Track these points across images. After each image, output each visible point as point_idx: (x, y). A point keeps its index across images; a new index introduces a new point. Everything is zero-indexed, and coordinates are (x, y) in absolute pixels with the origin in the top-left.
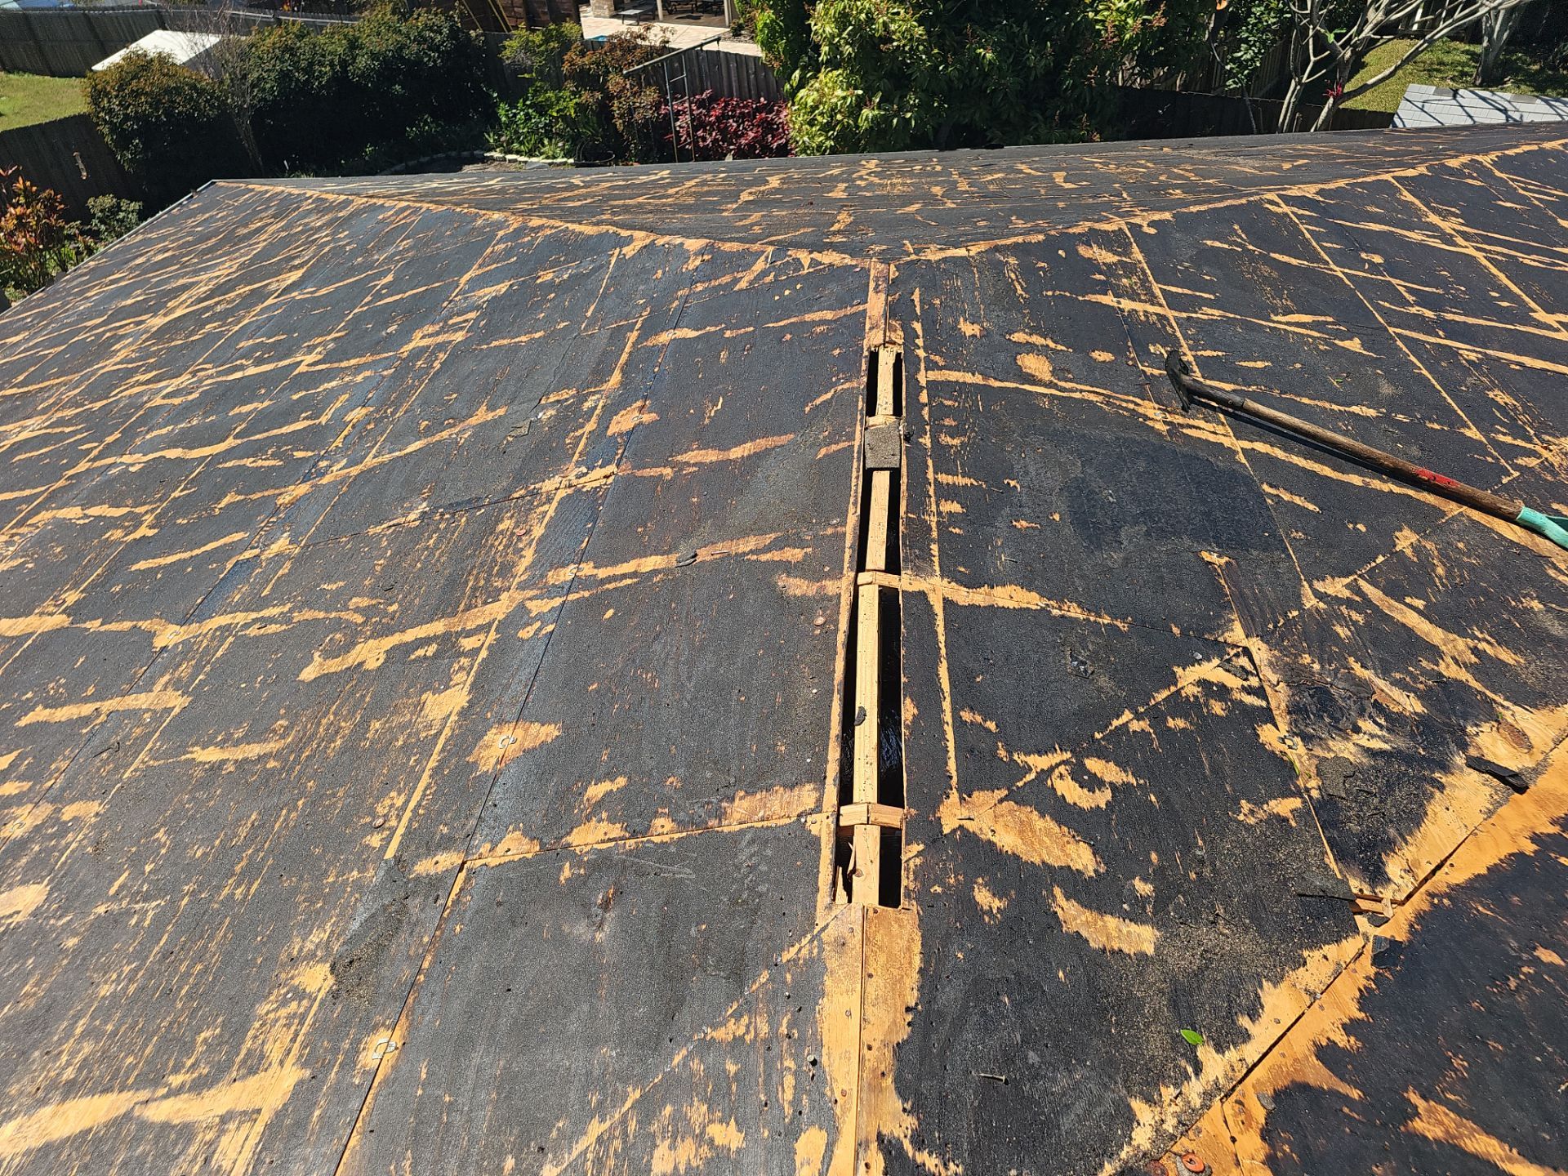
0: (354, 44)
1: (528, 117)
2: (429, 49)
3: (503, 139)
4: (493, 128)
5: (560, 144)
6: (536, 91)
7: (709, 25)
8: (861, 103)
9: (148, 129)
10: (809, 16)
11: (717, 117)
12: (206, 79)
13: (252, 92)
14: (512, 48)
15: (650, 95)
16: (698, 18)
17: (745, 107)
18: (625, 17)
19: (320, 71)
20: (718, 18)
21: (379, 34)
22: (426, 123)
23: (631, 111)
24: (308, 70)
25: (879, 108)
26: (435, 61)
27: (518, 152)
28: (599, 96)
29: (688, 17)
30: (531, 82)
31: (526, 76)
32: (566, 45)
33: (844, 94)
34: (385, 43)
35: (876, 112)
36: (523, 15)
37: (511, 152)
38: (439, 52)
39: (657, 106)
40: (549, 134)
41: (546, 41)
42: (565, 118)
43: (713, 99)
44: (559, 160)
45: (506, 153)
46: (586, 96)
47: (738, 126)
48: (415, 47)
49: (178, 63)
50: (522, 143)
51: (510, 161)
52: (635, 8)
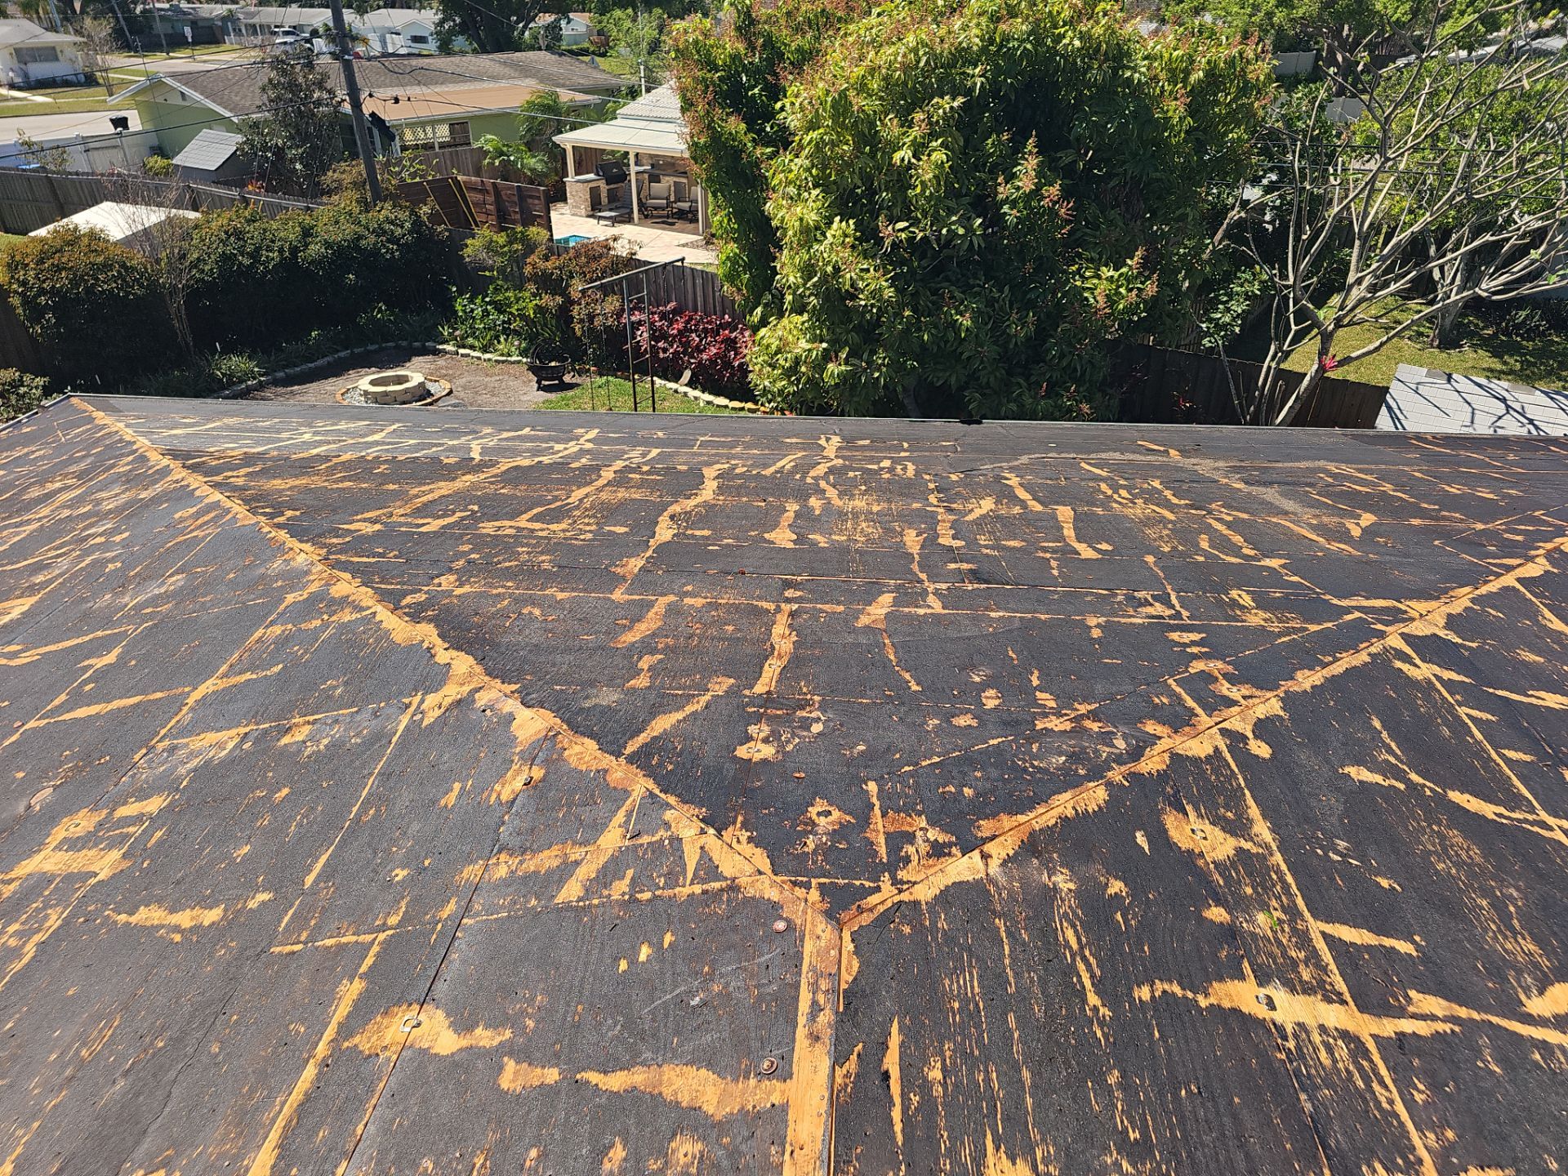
0: (307, 232)
1: (486, 313)
2: (389, 241)
3: (457, 333)
4: (448, 321)
5: (516, 343)
6: (495, 289)
7: (682, 231)
8: (827, 357)
9: (64, 303)
10: (774, 259)
11: (679, 330)
12: (137, 259)
13: (190, 271)
14: (473, 248)
15: (612, 303)
16: (673, 224)
17: (710, 322)
18: (600, 218)
19: (267, 257)
20: (692, 226)
21: (337, 222)
22: (380, 311)
23: (591, 317)
24: (255, 255)
25: (846, 364)
26: (393, 253)
27: (472, 347)
28: (559, 300)
29: (663, 223)
30: (492, 279)
31: (487, 273)
32: (530, 247)
33: (809, 346)
34: (344, 232)
35: (843, 368)
36: (494, 213)
37: (464, 347)
38: (398, 245)
39: (619, 314)
40: (507, 332)
41: (510, 243)
42: (523, 317)
43: (675, 312)
44: (514, 358)
45: (459, 347)
46: (546, 300)
47: (701, 341)
48: (372, 238)
49: (112, 239)
50: (476, 338)
51: (462, 355)
52: (611, 210)
